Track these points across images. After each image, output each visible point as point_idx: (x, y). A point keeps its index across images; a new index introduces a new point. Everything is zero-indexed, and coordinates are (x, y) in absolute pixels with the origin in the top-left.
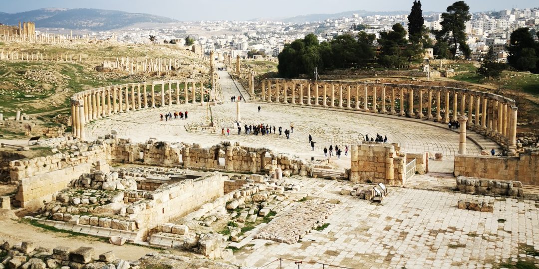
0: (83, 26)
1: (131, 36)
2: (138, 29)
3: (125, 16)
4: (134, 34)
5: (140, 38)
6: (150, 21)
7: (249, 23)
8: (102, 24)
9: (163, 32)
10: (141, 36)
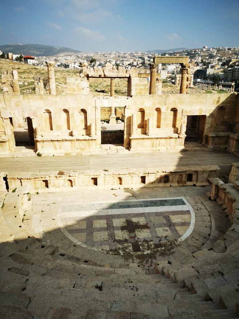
0: (32, 54)
1: (58, 59)
2: (63, 55)
3: (55, 49)
4: (60, 58)
5: (64, 60)
6: (69, 52)
7: (129, 53)
8: (42, 53)
9: (78, 57)
10: (65, 60)
